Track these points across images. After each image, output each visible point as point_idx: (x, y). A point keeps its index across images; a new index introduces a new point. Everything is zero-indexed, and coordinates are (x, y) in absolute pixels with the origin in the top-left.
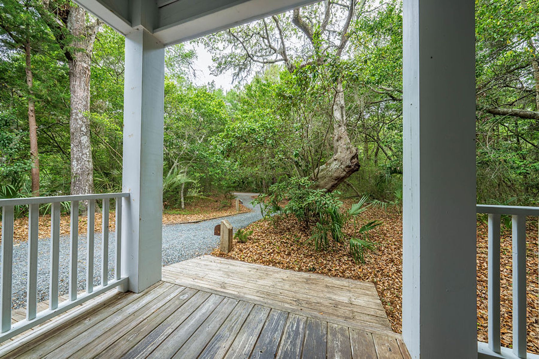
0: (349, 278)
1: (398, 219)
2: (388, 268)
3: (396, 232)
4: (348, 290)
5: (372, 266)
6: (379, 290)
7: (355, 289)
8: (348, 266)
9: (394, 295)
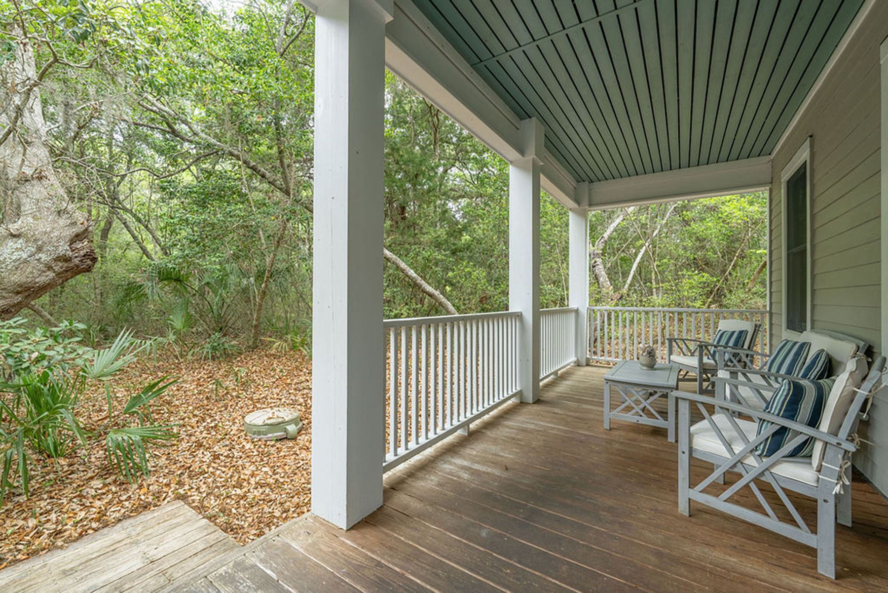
0: (120, 520)
1: (182, 369)
2: (197, 459)
3: (189, 393)
4: (132, 543)
5: (167, 471)
6: (194, 505)
7: (146, 533)
8: (110, 496)
9: (222, 498)
